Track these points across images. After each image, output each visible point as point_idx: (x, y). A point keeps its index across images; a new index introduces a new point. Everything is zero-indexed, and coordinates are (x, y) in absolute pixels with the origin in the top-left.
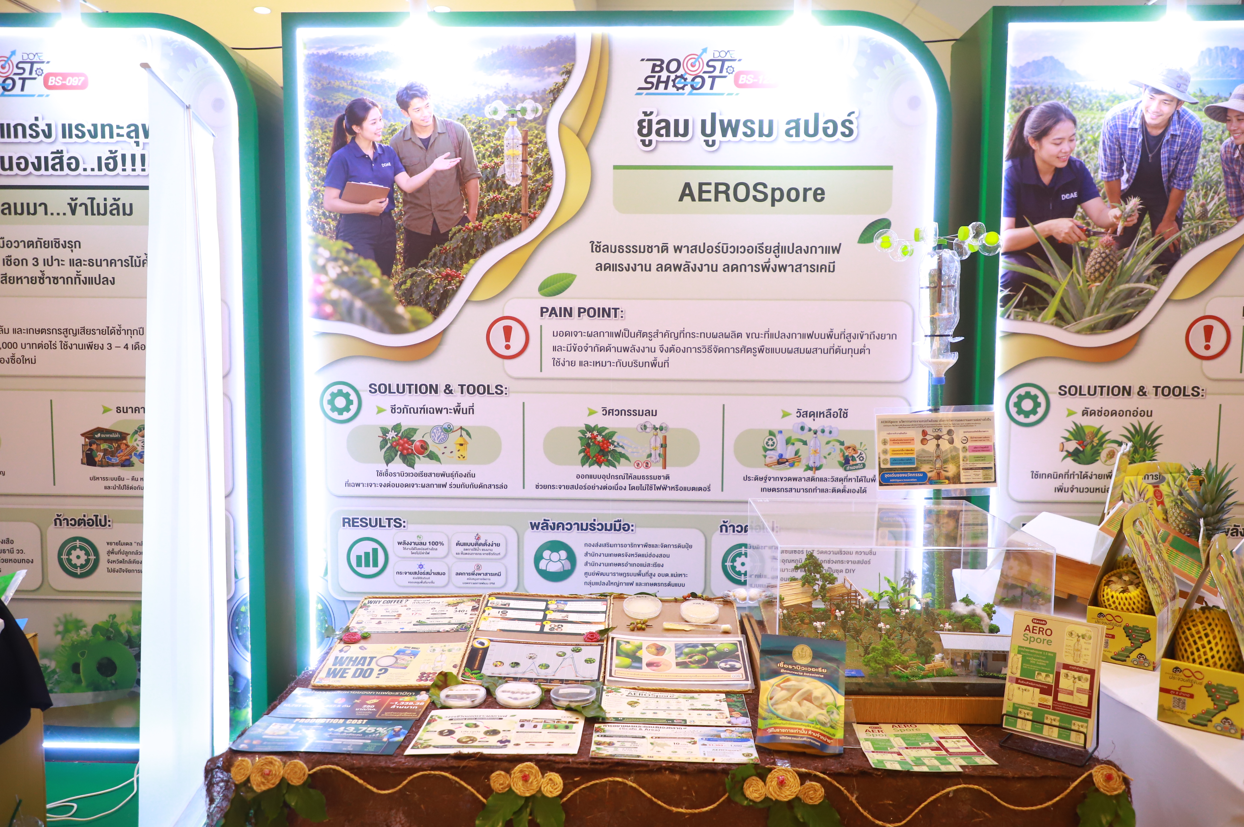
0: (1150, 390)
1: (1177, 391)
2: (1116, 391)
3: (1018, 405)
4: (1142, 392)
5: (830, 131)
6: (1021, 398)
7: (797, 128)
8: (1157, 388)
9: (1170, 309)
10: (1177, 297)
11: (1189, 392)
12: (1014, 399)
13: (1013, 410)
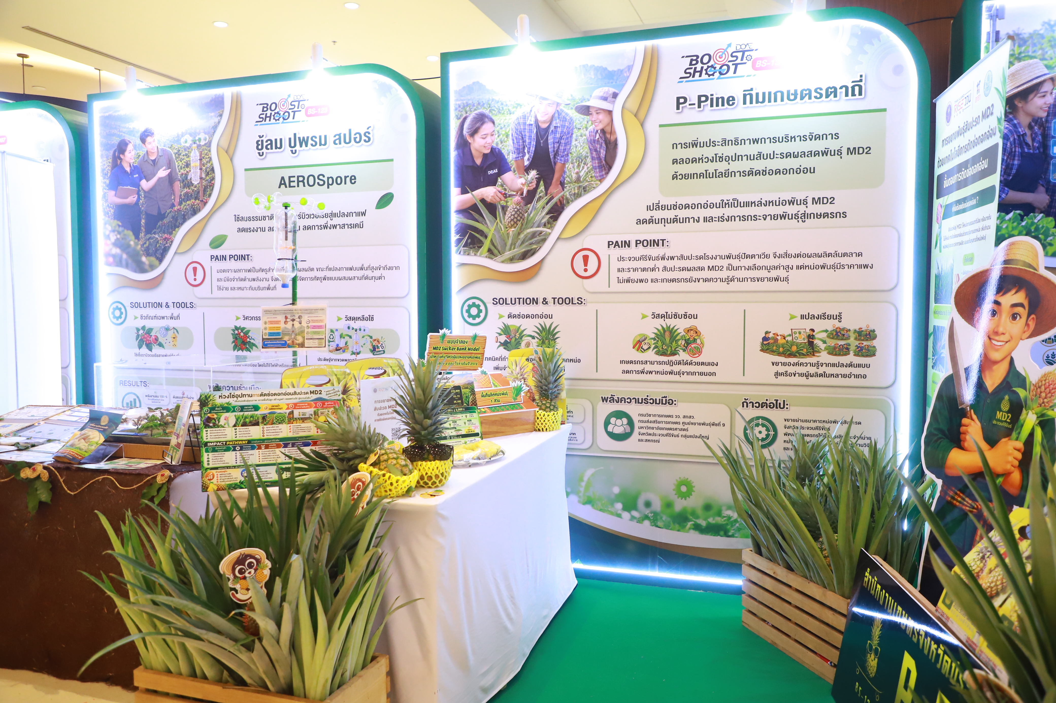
0: (550, 300)
1: (567, 301)
2: (528, 301)
3: (468, 311)
4: (545, 302)
5: (358, 140)
6: (470, 307)
7: (340, 139)
8: (554, 299)
9: (560, 244)
10: (564, 236)
11: (575, 301)
12: (466, 307)
13: (466, 315)
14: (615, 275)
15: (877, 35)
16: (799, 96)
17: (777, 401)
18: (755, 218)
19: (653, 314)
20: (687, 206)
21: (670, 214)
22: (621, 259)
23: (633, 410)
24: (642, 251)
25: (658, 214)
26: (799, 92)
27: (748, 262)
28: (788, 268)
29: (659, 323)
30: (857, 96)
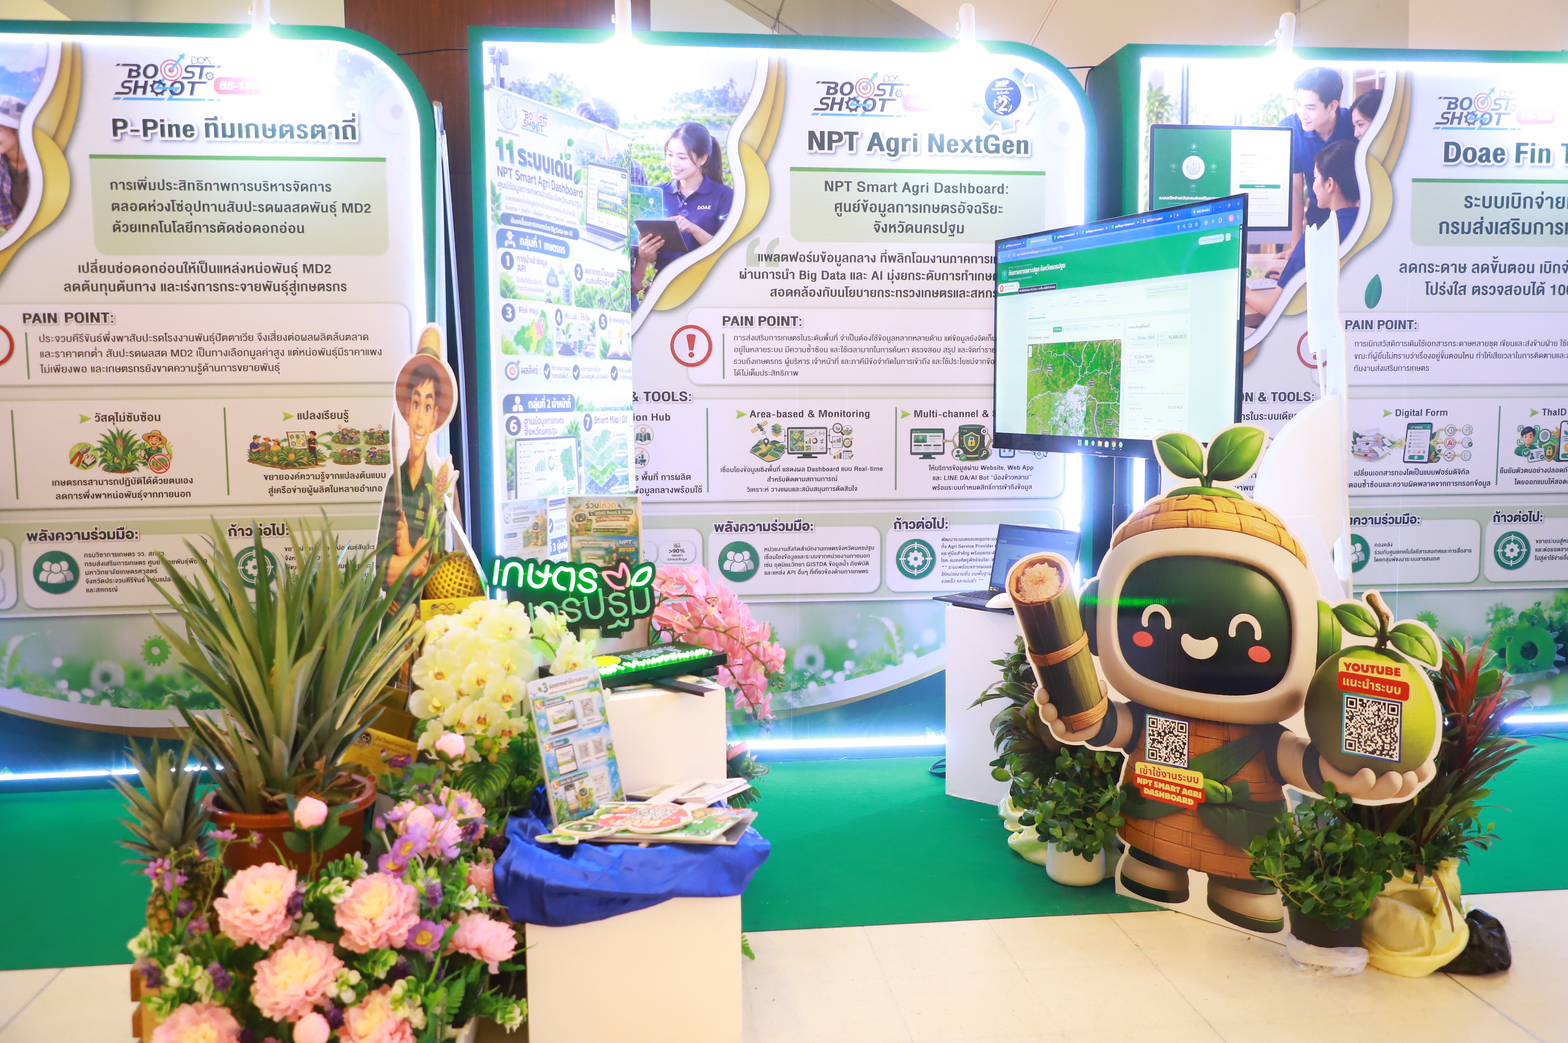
14: (36, 361)
15: (369, 66)
16: (278, 133)
17: (274, 525)
18: (231, 287)
19: (97, 415)
20: (136, 269)
21: (114, 279)
22: (45, 339)
23: (76, 549)
24: (73, 328)
25: (96, 278)
26: (277, 128)
27: (226, 346)
28: (277, 353)
29: (107, 428)
30: (350, 140)
